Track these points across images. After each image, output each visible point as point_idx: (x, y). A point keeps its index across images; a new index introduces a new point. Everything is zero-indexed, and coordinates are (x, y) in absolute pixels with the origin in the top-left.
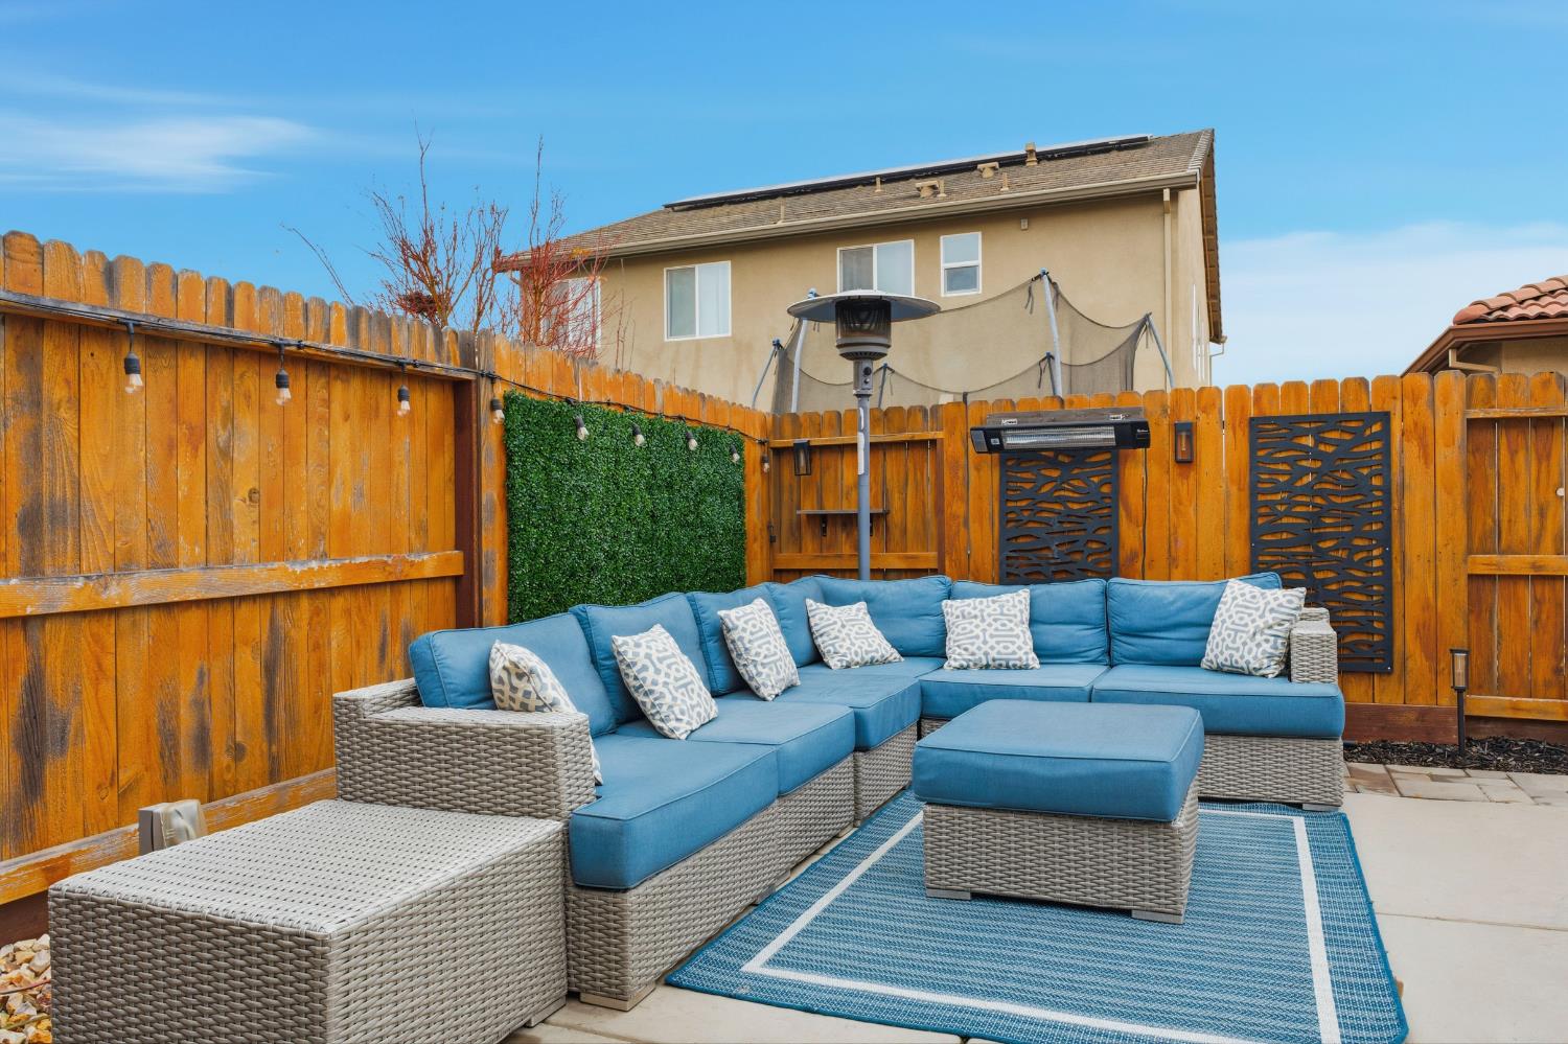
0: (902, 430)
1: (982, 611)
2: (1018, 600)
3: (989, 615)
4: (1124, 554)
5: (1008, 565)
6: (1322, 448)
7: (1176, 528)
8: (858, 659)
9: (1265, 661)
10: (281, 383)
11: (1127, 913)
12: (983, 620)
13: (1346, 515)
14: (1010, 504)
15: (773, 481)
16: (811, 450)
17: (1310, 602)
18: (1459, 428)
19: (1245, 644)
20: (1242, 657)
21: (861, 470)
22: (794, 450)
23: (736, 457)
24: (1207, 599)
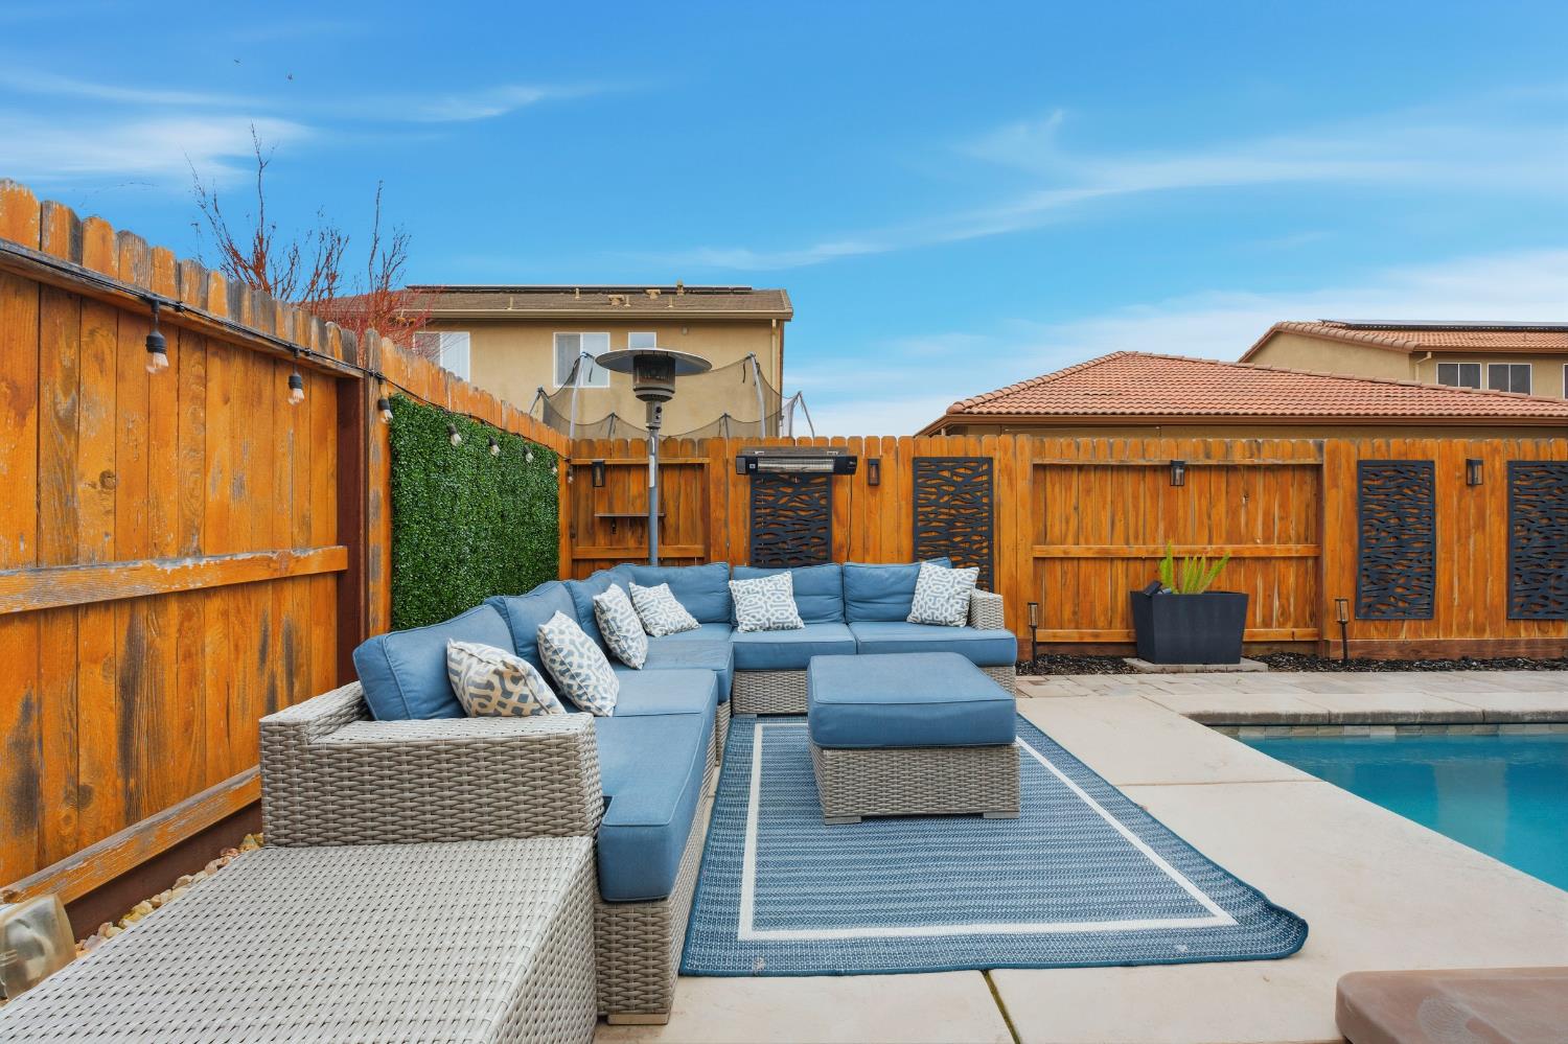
0: (676, 456)
1: (762, 588)
2: (784, 579)
3: (768, 591)
4: (835, 545)
5: (758, 554)
6: (955, 478)
7: (868, 528)
8: (673, 628)
9: (958, 616)
10: (153, 346)
11: (979, 815)
12: (763, 594)
13: (967, 519)
14: (758, 511)
15: (572, 488)
16: (606, 468)
18: (1029, 469)
19: (942, 605)
20: (941, 614)
21: (652, 483)
22: (591, 468)
23: (555, 470)
24: (909, 576)
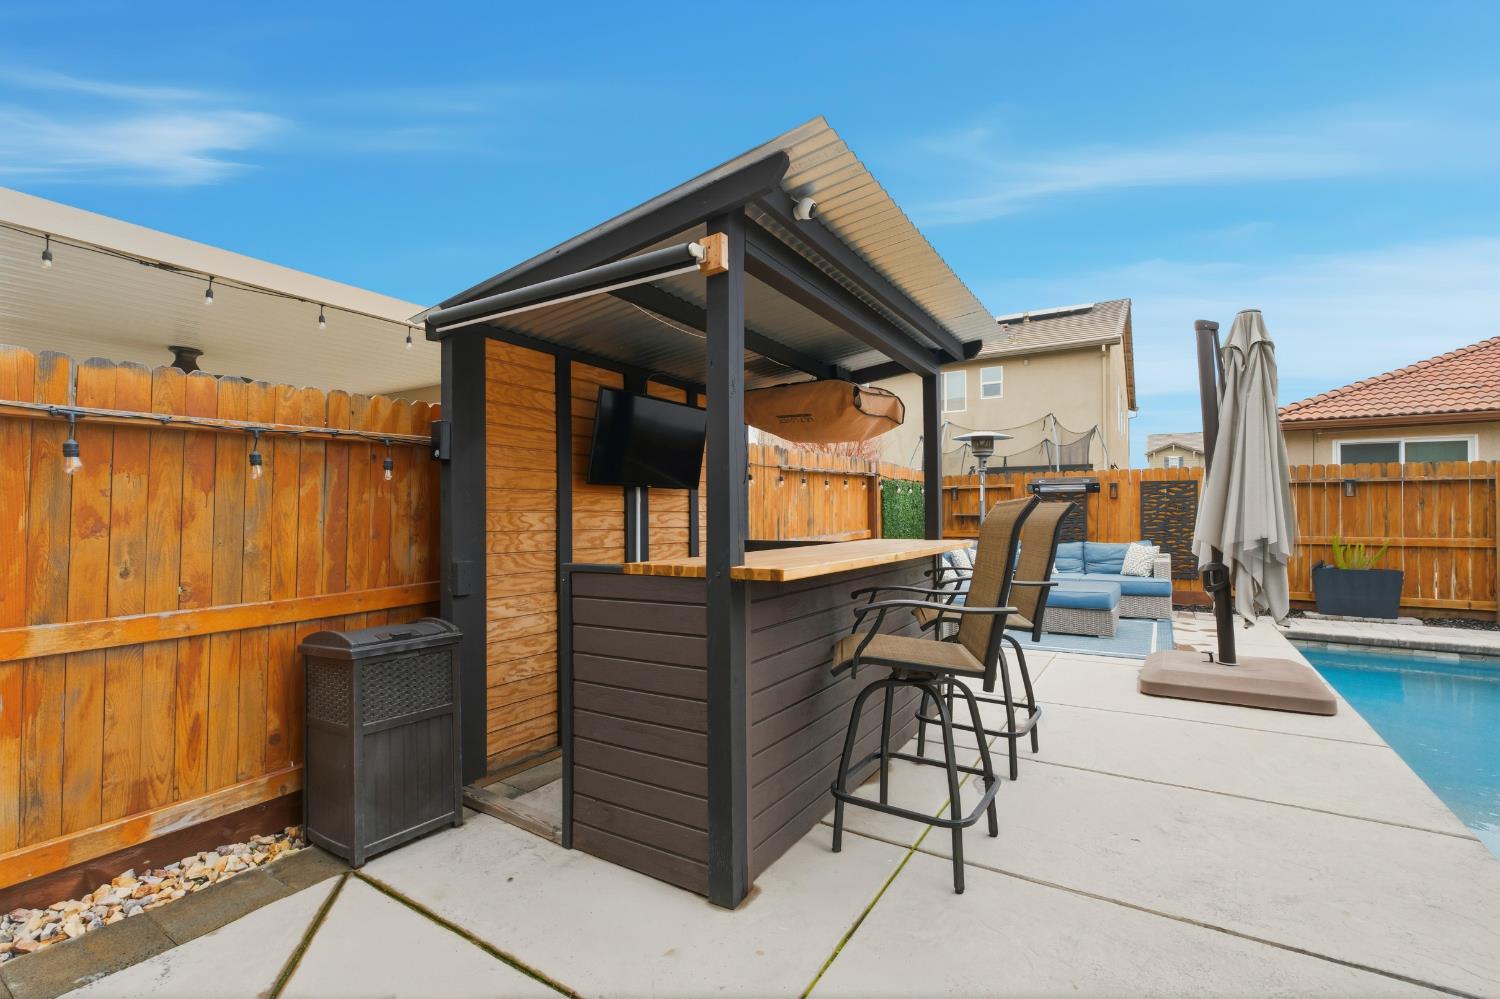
0: (996, 483)
4: (1089, 533)
6: (1170, 493)
7: (1110, 523)
10: (845, 483)
11: (1097, 636)
13: (1179, 519)
16: (958, 491)
17: (1162, 551)
21: (982, 499)
22: (951, 490)
24: (1123, 550)
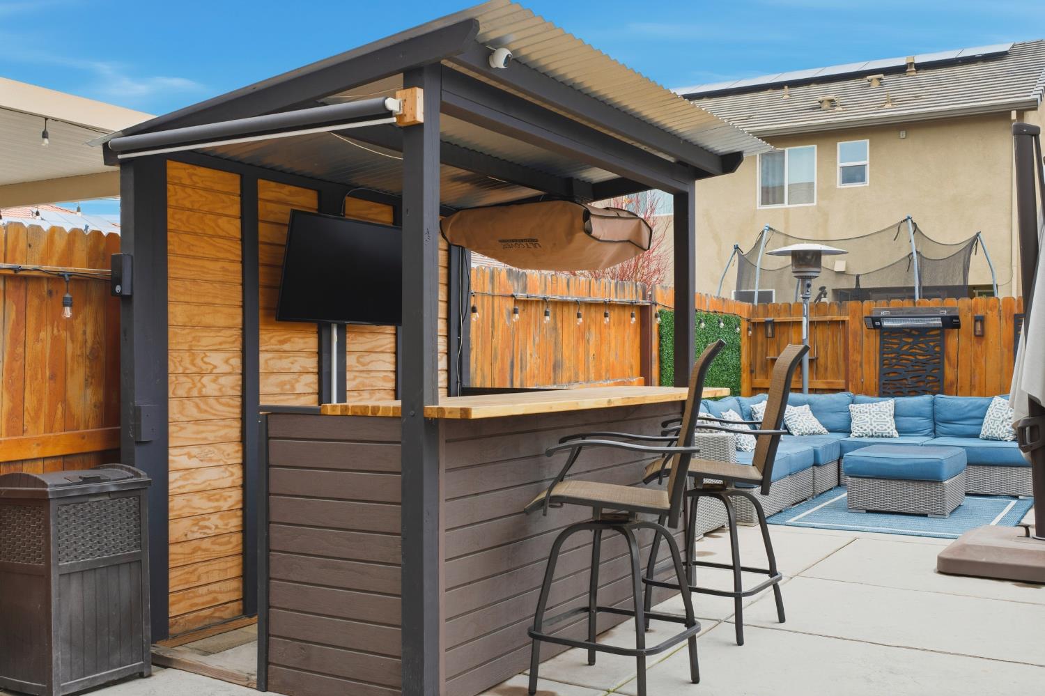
0: (826, 314)
1: (870, 409)
2: (888, 404)
3: (873, 412)
4: (946, 383)
5: (884, 388)
7: (974, 370)
8: (807, 432)
9: (1007, 434)
12: (870, 414)
14: (885, 356)
15: (753, 341)
16: (774, 324)
21: (804, 334)
22: (766, 324)
23: (738, 329)
